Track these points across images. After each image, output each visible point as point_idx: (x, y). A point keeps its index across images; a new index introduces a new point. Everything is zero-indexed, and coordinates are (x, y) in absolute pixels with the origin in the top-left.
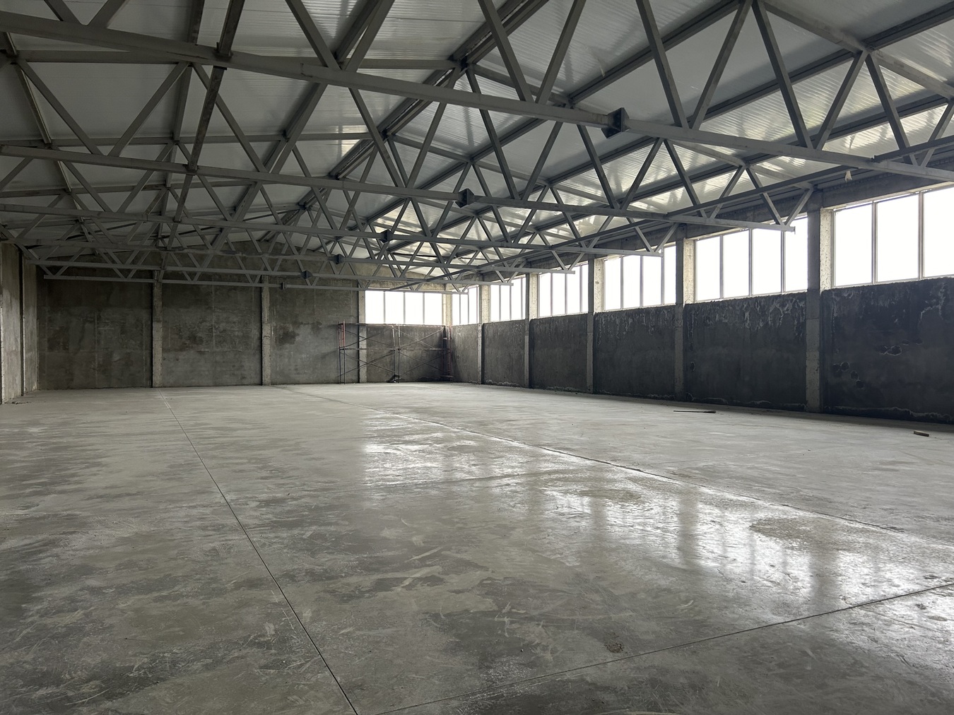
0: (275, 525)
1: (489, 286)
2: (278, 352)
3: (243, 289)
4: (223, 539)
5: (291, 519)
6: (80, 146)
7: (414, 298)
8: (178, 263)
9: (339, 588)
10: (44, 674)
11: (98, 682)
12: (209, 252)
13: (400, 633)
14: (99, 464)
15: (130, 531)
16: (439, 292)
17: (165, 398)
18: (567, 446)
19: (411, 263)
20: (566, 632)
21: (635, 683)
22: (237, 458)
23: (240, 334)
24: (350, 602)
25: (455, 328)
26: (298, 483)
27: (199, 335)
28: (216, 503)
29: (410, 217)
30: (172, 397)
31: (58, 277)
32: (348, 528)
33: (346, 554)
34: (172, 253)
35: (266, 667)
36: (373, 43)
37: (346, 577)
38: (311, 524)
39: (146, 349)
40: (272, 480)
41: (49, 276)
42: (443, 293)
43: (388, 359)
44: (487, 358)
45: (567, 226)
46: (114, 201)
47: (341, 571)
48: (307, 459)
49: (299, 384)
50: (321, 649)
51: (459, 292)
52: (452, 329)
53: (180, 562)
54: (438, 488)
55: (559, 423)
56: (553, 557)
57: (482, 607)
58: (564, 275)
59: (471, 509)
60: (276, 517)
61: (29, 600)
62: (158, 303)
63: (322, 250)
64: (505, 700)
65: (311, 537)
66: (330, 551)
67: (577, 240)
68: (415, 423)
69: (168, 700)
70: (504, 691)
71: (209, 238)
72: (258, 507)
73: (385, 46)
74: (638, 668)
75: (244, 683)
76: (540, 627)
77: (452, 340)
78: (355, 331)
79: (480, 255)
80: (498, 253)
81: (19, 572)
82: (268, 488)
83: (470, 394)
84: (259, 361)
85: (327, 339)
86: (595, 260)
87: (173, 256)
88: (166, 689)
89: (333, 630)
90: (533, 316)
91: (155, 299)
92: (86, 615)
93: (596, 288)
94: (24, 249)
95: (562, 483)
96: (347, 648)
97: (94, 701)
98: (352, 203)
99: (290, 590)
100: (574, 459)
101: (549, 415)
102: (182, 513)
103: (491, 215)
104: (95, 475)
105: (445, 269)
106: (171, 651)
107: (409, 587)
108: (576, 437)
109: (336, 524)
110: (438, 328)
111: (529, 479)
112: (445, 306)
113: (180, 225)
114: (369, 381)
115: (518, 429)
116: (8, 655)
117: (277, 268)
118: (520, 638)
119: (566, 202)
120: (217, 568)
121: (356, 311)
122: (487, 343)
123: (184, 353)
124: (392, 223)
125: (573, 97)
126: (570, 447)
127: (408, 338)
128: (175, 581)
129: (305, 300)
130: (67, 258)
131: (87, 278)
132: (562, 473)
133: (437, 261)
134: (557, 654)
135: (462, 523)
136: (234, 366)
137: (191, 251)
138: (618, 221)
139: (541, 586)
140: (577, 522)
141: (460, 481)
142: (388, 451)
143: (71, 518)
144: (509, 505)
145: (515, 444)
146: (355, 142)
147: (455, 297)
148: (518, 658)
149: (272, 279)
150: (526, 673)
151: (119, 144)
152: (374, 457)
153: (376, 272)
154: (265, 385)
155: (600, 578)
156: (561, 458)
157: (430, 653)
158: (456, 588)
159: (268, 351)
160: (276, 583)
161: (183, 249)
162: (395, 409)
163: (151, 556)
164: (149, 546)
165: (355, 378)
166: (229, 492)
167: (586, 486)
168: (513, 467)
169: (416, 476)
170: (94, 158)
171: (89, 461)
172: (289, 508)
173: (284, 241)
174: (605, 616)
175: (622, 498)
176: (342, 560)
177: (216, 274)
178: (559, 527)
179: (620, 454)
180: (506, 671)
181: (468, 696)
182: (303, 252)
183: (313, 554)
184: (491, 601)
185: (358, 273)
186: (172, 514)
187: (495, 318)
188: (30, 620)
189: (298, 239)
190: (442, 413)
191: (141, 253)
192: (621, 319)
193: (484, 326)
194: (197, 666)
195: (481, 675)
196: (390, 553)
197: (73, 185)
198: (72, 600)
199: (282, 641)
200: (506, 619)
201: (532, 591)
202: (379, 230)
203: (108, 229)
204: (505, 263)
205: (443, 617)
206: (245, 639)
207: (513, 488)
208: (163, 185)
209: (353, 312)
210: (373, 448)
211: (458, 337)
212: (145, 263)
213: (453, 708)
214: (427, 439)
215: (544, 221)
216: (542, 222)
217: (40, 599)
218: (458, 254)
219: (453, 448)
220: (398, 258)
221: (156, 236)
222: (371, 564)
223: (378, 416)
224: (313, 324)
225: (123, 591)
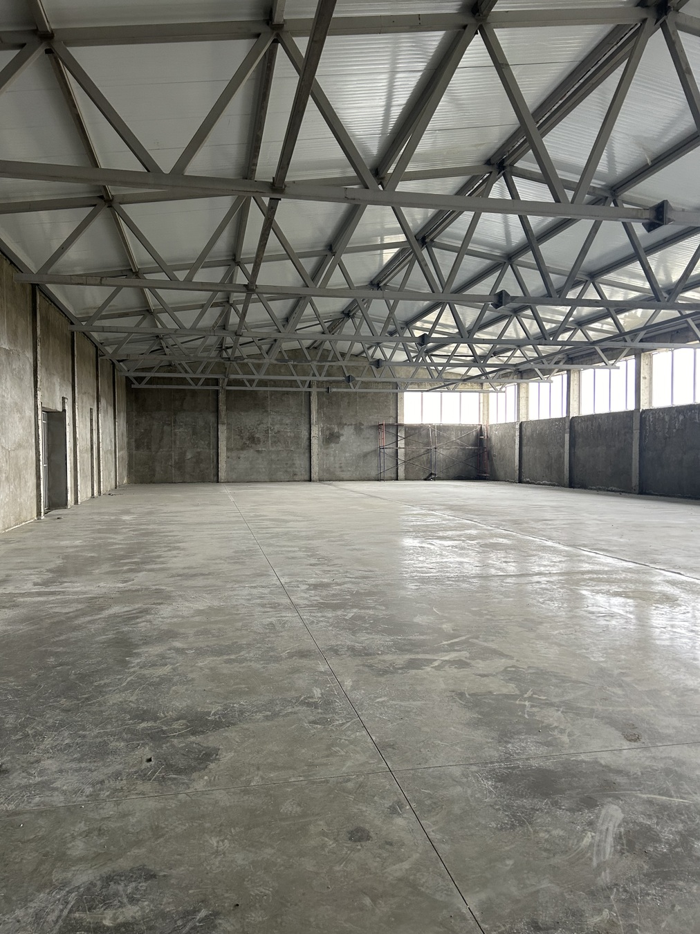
0: (322, 606)
1: (527, 384)
2: (325, 451)
3: (295, 393)
4: (279, 615)
5: (335, 602)
6: (160, 272)
7: (450, 398)
8: (240, 372)
9: (375, 663)
10: (145, 712)
11: (184, 721)
12: (265, 361)
13: (428, 706)
14: (178, 548)
15: (205, 605)
16: (475, 392)
17: (229, 492)
18: (604, 547)
19: (448, 364)
20: (585, 719)
21: (649, 770)
22: (289, 546)
23: (292, 435)
24: (385, 676)
25: (491, 426)
26: (341, 571)
27: (257, 436)
28: (272, 585)
29: (447, 318)
30: (235, 491)
31: (143, 386)
32: (384, 612)
33: (383, 635)
34: (234, 363)
35: (315, 722)
36: (413, 156)
37: (382, 654)
38: (353, 607)
39: (213, 449)
40: (319, 567)
41: (136, 386)
42: (479, 392)
43: (425, 458)
44: (525, 458)
45: (610, 320)
46: (188, 318)
47: (378, 649)
48: (349, 550)
49: (343, 480)
50: (359, 713)
51: (496, 391)
52: (488, 428)
53: (244, 632)
54: (469, 581)
55: (598, 524)
56: (578, 652)
57: (505, 691)
58: (608, 370)
59: (499, 603)
60: (323, 599)
61: (131, 655)
62: (222, 407)
63: (364, 355)
64: (520, 771)
65: (352, 618)
66: (369, 631)
67: (621, 335)
68: (449, 520)
69: (237, 740)
70: (520, 763)
71: (265, 347)
72: (308, 589)
73: (425, 158)
74: (654, 758)
75: (296, 733)
76: (560, 712)
77: (489, 439)
78: (394, 431)
79: (518, 353)
80: (536, 351)
81: (123, 632)
82: (316, 574)
83: (505, 493)
84: (308, 459)
85: (368, 438)
86: (642, 354)
87: (236, 366)
88: (236, 731)
89: (370, 698)
90: (573, 414)
91: (220, 404)
92: (174, 669)
93: (643, 383)
94: (116, 362)
95: (594, 583)
96: (381, 714)
97: (181, 735)
98: (392, 309)
99: (334, 662)
100: (610, 560)
101: (588, 515)
102: (246, 592)
103: (529, 312)
104: (175, 557)
105: (482, 368)
106: (239, 703)
107: (438, 668)
108: (615, 538)
109: (374, 608)
110: (474, 427)
111: (561, 578)
112: (482, 405)
113: (241, 338)
114: (406, 479)
115: (554, 528)
116: (118, 696)
117: (324, 373)
118: (538, 721)
119: (610, 297)
120: (274, 639)
121: (395, 412)
122: (525, 442)
123: (245, 452)
124: (430, 326)
125: (616, 189)
126: (606, 548)
127: (444, 437)
128: (241, 648)
129: (349, 403)
130: (149, 369)
131: (165, 387)
132: (596, 574)
133: (475, 361)
134: (574, 737)
135: (491, 615)
136: (287, 464)
137: (251, 360)
138: (665, 315)
139: (564, 676)
140: (607, 620)
141: (491, 577)
142: (423, 545)
143: (158, 591)
144: (539, 602)
145: (549, 543)
146: (396, 250)
147: (492, 396)
148: (535, 737)
149: (320, 384)
150: (543, 750)
151: (193, 268)
152: (410, 550)
153: (414, 374)
154: (314, 481)
155: (623, 673)
156: (596, 559)
157: (455, 725)
158: (481, 672)
159: (316, 450)
160: (322, 655)
161: (244, 359)
162: (430, 505)
163: (221, 626)
164: (220, 618)
165: (394, 476)
166: (283, 576)
167: (619, 587)
168: (545, 566)
169: (448, 569)
170: (173, 284)
171: (171, 545)
172: (333, 592)
173: (330, 348)
174: (626, 709)
175: (657, 600)
176: (379, 640)
177: (271, 380)
178: (587, 624)
179: (660, 557)
180: (523, 747)
181: (487, 763)
182: (348, 357)
183: (354, 633)
184: (514, 686)
185: (397, 376)
186: (236, 593)
187: (533, 417)
188: (132, 670)
189: (343, 346)
190: (477, 511)
191: (209, 363)
192: (671, 416)
193: (521, 425)
194: (259, 716)
195: (500, 748)
196: (422, 637)
197: (154, 306)
198: (162, 656)
199: (327, 703)
200: (527, 703)
201: (554, 681)
202: (418, 334)
203: (182, 343)
204: (544, 360)
205: (468, 696)
206: (297, 699)
207: (544, 586)
208: (227, 303)
209: (392, 413)
210: (409, 542)
211: (495, 436)
212: (212, 372)
213: (472, 772)
214: (460, 536)
215: (587, 316)
216: (584, 317)
217: (138, 655)
218: (495, 353)
219: (486, 545)
220: (436, 360)
221: (221, 348)
222: (404, 645)
223: (415, 512)
224: (356, 424)
225: (200, 653)
